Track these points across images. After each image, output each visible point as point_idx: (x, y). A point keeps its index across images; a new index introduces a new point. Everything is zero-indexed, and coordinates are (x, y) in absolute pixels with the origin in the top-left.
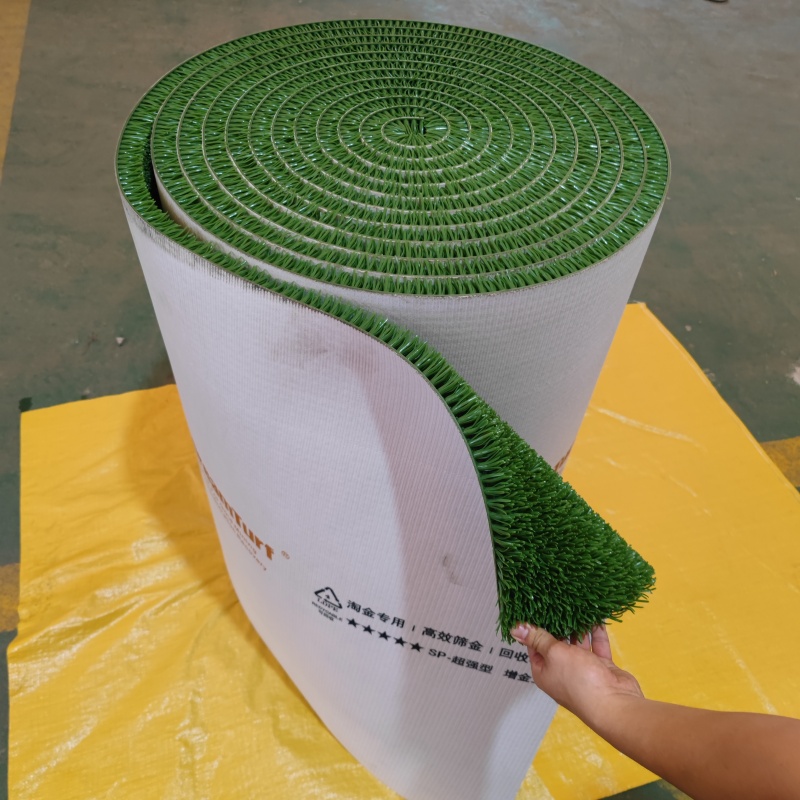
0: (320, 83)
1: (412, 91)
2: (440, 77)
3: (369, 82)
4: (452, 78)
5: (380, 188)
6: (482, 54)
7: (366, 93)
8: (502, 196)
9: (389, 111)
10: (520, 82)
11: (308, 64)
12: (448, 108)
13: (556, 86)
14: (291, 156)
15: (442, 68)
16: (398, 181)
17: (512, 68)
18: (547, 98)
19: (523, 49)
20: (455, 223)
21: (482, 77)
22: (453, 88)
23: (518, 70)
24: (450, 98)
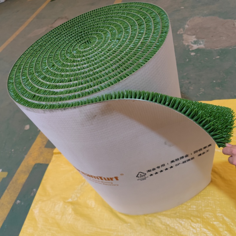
0: (55, 47)
1: (82, 35)
2: (88, 27)
3: (69, 39)
4: (91, 26)
5: (85, 64)
6: (97, 15)
7: (69, 42)
8: (121, 47)
9: (78, 43)
10: (111, 16)
11: (50, 44)
12: (94, 33)
13: (121, 11)
14: (56, 69)
15: (87, 25)
16: (89, 59)
17: (107, 14)
18: (120, 16)
19: (107, 8)
20: (112, 61)
21: (99, 21)
22: (93, 28)
23: (109, 14)
24: (93, 30)
